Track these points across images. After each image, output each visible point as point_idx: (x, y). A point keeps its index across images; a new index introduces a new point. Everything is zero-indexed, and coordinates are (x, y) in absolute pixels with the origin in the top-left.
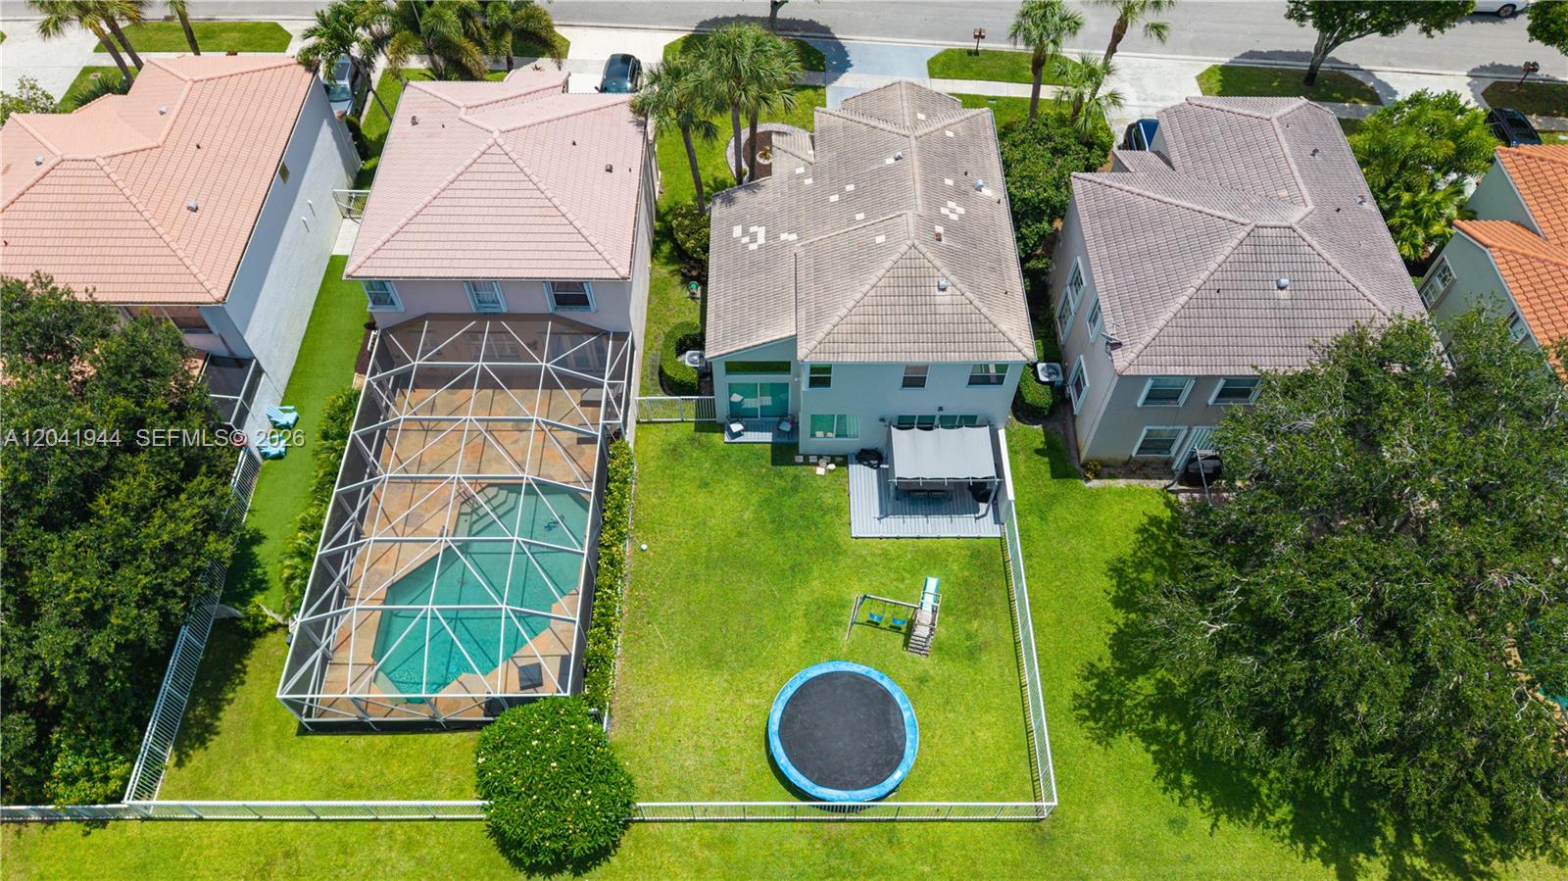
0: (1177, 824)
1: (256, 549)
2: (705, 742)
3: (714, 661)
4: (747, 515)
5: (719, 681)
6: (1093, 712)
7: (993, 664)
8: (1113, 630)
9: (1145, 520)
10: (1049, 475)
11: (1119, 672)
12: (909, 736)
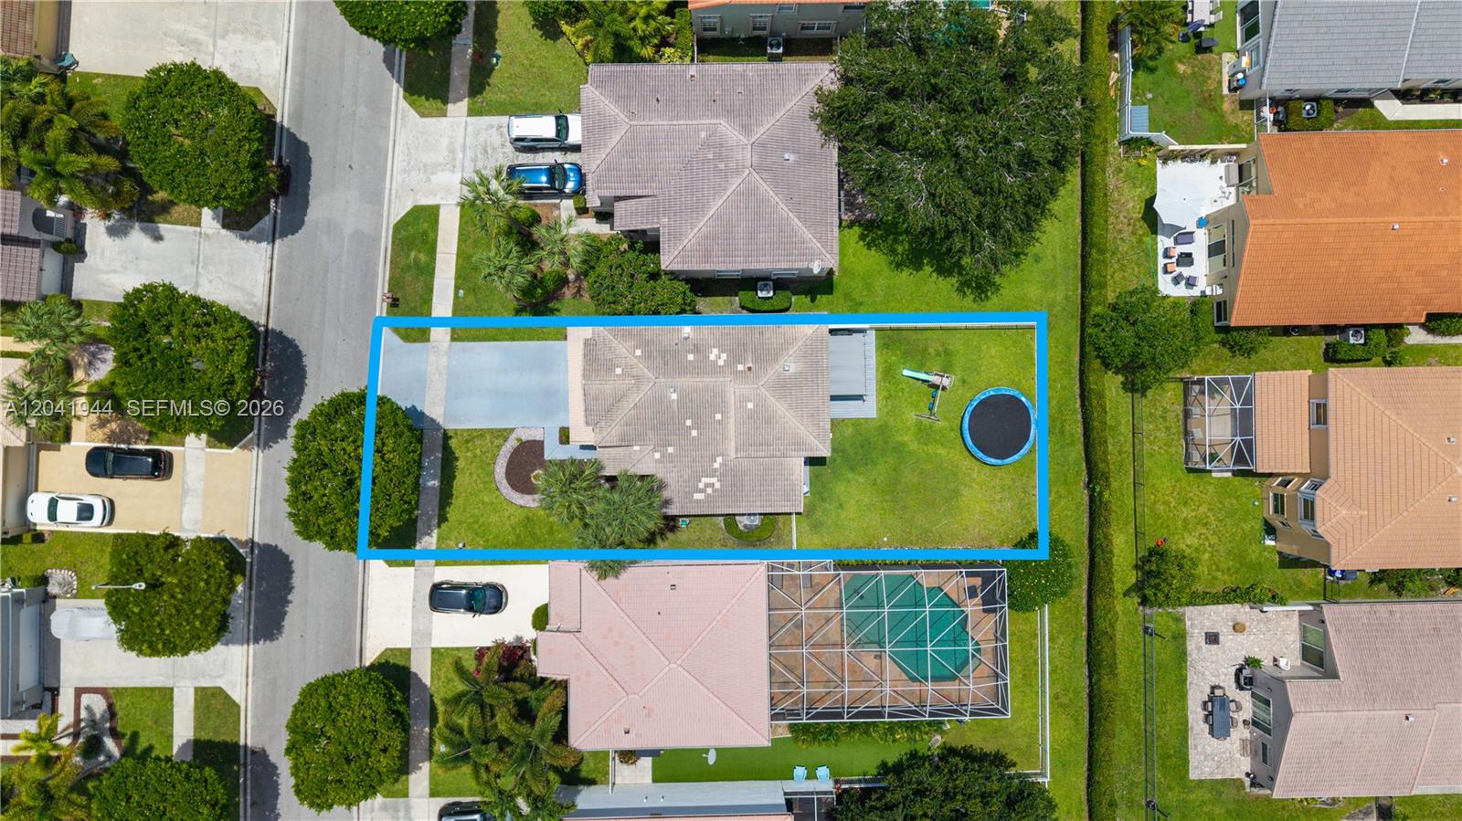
0: (1037, 259)
1: (890, 764)
2: (998, 497)
3: (955, 494)
4: (861, 479)
5: (965, 491)
6: (983, 292)
7: (956, 343)
8: (934, 275)
9: (861, 243)
10: (830, 296)
11: (960, 274)
12: (1004, 392)
